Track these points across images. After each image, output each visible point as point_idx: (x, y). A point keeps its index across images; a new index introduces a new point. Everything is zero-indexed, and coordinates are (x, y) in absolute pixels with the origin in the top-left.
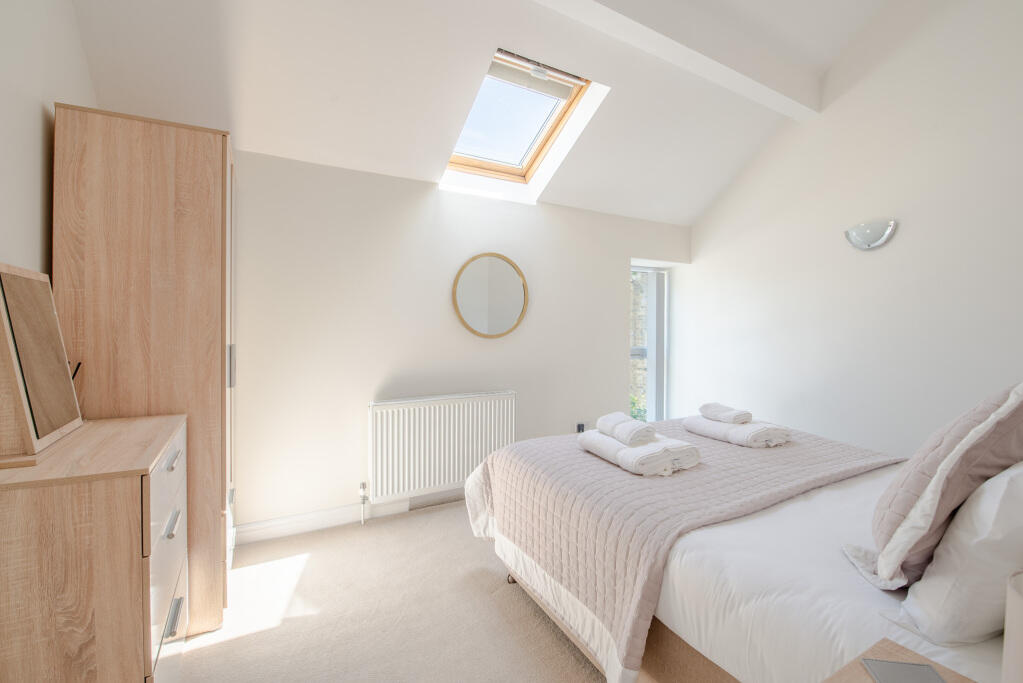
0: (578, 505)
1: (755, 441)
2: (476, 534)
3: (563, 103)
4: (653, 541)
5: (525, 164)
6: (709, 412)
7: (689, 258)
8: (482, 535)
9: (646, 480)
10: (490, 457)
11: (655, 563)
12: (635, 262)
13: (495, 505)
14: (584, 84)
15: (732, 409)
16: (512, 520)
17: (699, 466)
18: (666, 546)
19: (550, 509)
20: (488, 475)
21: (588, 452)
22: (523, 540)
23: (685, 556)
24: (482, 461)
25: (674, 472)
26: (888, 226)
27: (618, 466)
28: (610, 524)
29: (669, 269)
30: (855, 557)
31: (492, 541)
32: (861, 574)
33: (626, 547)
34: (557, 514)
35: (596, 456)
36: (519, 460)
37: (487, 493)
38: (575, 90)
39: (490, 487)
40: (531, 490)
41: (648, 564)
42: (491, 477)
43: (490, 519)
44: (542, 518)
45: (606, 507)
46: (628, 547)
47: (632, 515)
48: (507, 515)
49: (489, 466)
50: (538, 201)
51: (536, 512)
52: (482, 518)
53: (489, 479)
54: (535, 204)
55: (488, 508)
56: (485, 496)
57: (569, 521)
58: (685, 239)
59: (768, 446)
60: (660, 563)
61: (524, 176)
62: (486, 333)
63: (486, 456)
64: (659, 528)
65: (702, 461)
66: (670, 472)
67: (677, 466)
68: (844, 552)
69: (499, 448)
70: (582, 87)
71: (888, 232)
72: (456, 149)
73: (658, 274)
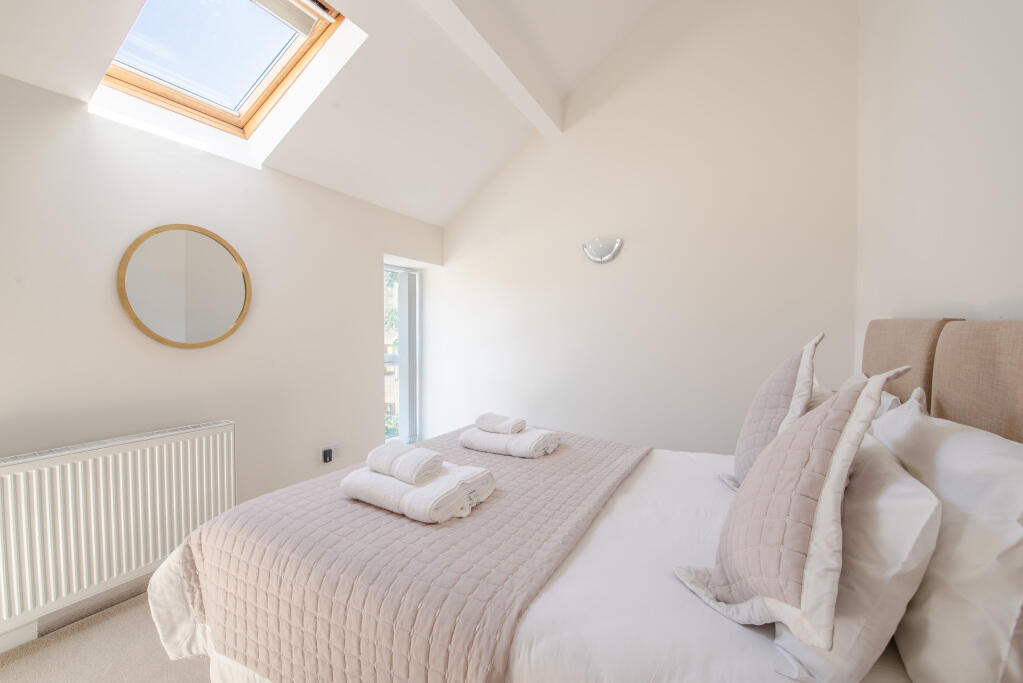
0: (358, 595)
1: (536, 450)
2: (172, 656)
3: (302, 39)
4: (485, 637)
5: (244, 110)
6: (485, 424)
7: (441, 260)
8: (186, 654)
9: (445, 530)
10: (194, 535)
11: (493, 669)
12: (388, 259)
13: (206, 607)
14: (332, 20)
15: (506, 418)
16: (240, 630)
17: (496, 494)
18: (504, 639)
19: (310, 607)
20: (193, 563)
21: (357, 501)
22: (262, 658)
23: (533, 649)
24: (180, 542)
25: (472, 509)
26: (616, 242)
27: (403, 515)
28: (414, 620)
29: (421, 271)
30: (692, 582)
31: (203, 662)
32: (708, 605)
33: (443, 654)
34: (322, 614)
35: (370, 505)
36: (248, 536)
37: (193, 592)
38: (320, 26)
39: (197, 581)
40: (274, 582)
41: (482, 674)
42: (197, 563)
43: (199, 627)
44: (295, 622)
45: (404, 594)
46: (448, 652)
47: (445, 598)
48: (230, 625)
49: (195, 550)
50: (264, 165)
51: (284, 614)
52: (184, 629)
53: (195, 569)
54: (260, 168)
55: (195, 611)
56: (188, 595)
57: (345, 623)
58: (439, 239)
59: (546, 454)
60: (499, 668)
61: (242, 128)
62: (182, 340)
63: (187, 533)
64: (488, 612)
65: (498, 486)
66: (468, 511)
67: (475, 501)
68: (675, 576)
69: (209, 518)
70: (331, 24)
71: (617, 245)
72: (117, 56)
73: (410, 275)
